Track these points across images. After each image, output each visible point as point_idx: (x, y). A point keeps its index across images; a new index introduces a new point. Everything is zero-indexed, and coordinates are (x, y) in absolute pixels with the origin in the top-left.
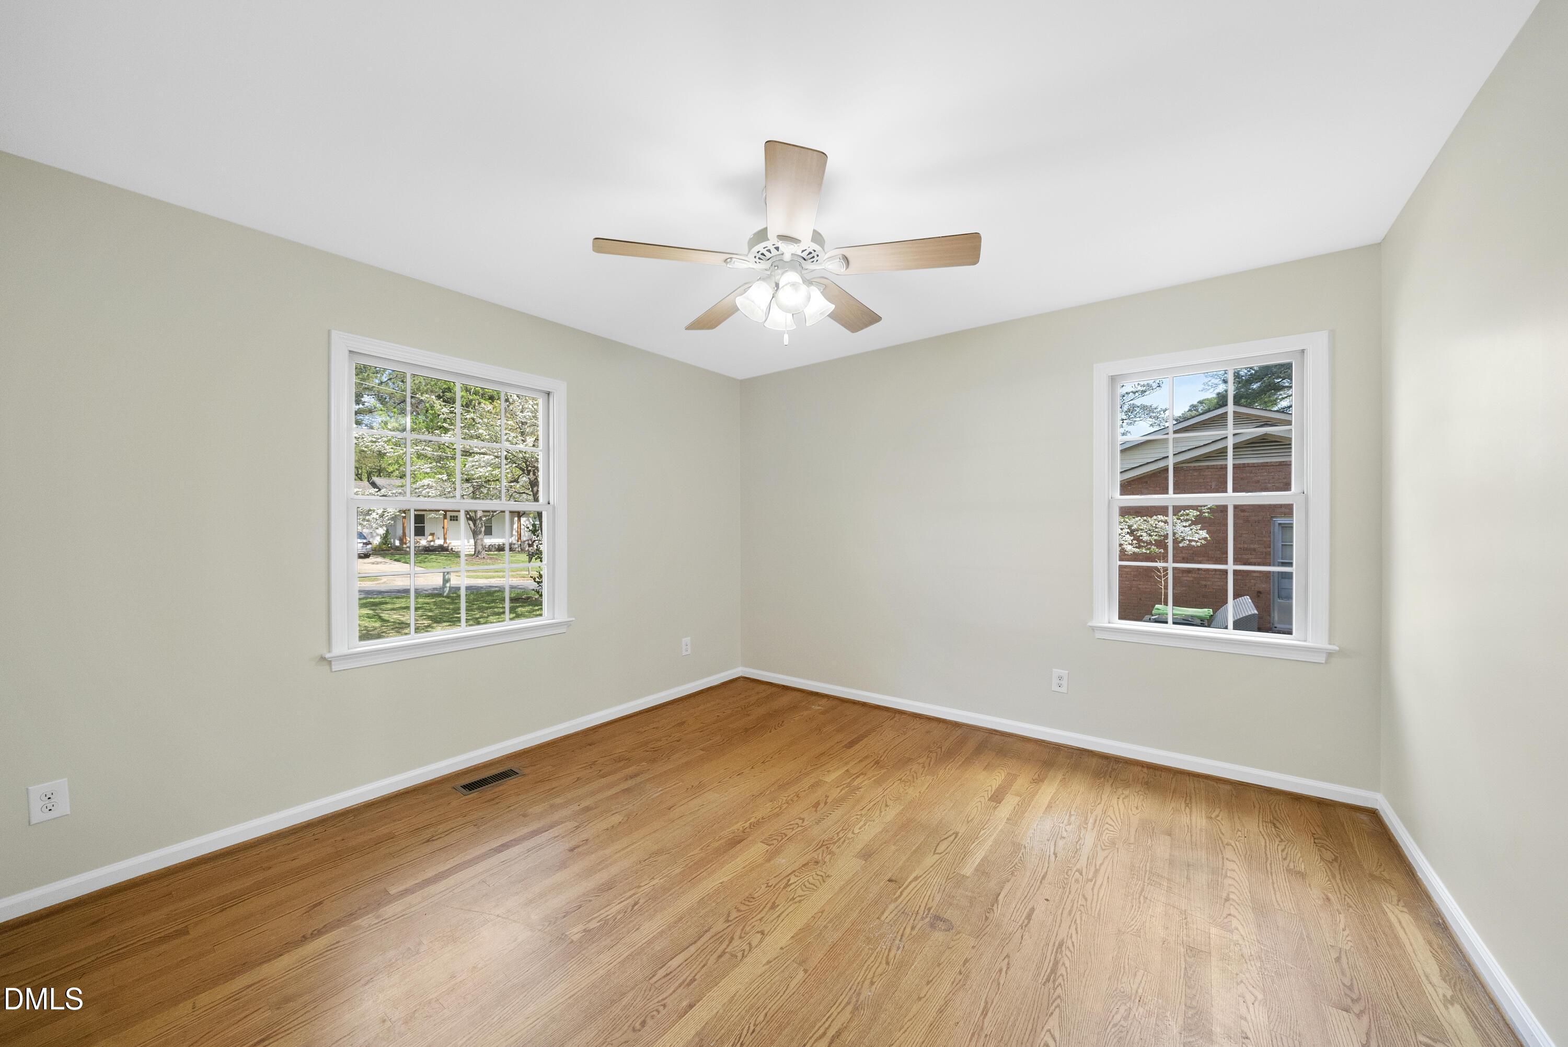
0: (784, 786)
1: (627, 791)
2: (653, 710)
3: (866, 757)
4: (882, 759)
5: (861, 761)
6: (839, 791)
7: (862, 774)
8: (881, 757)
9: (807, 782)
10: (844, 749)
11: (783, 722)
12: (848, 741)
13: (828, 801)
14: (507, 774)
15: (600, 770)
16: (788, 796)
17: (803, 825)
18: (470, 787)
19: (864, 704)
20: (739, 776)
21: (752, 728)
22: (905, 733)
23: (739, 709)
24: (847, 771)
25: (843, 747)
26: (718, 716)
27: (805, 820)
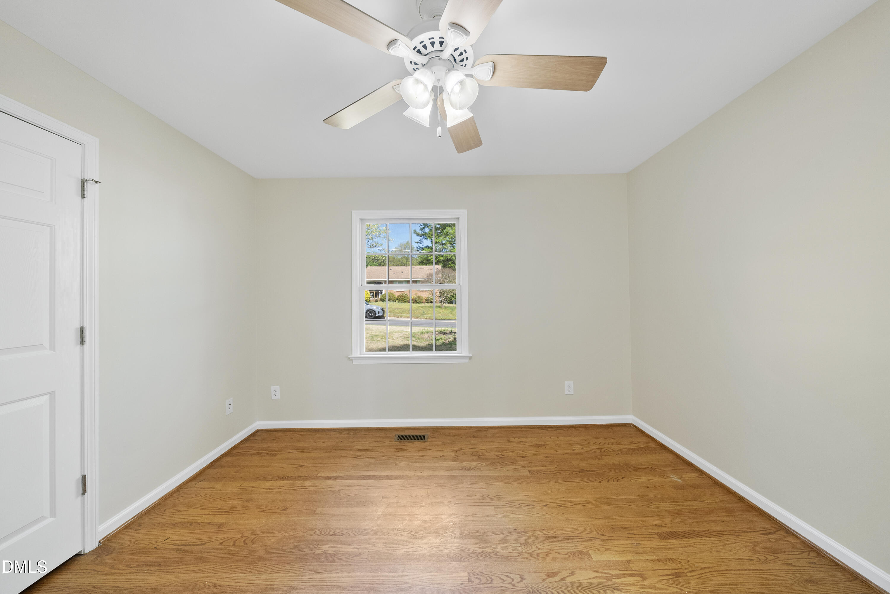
0: (547, 537)
1: (453, 477)
2: (536, 428)
3: (671, 560)
4: (689, 574)
5: (659, 561)
6: (593, 576)
7: (641, 576)
8: (691, 571)
9: (576, 546)
10: (656, 536)
11: (623, 478)
12: (669, 530)
13: (567, 579)
14: (421, 438)
15: (458, 456)
16: (540, 549)
17: (516, 585)
18: (401, 438)
19: (741, 499)
20: (527, 507)
21: (588, 471)
22: (765, 561)
23: (598, 451)
24: (628, 562)
25: (656, 533)
26: (574, 450)
27: (524, 582)
